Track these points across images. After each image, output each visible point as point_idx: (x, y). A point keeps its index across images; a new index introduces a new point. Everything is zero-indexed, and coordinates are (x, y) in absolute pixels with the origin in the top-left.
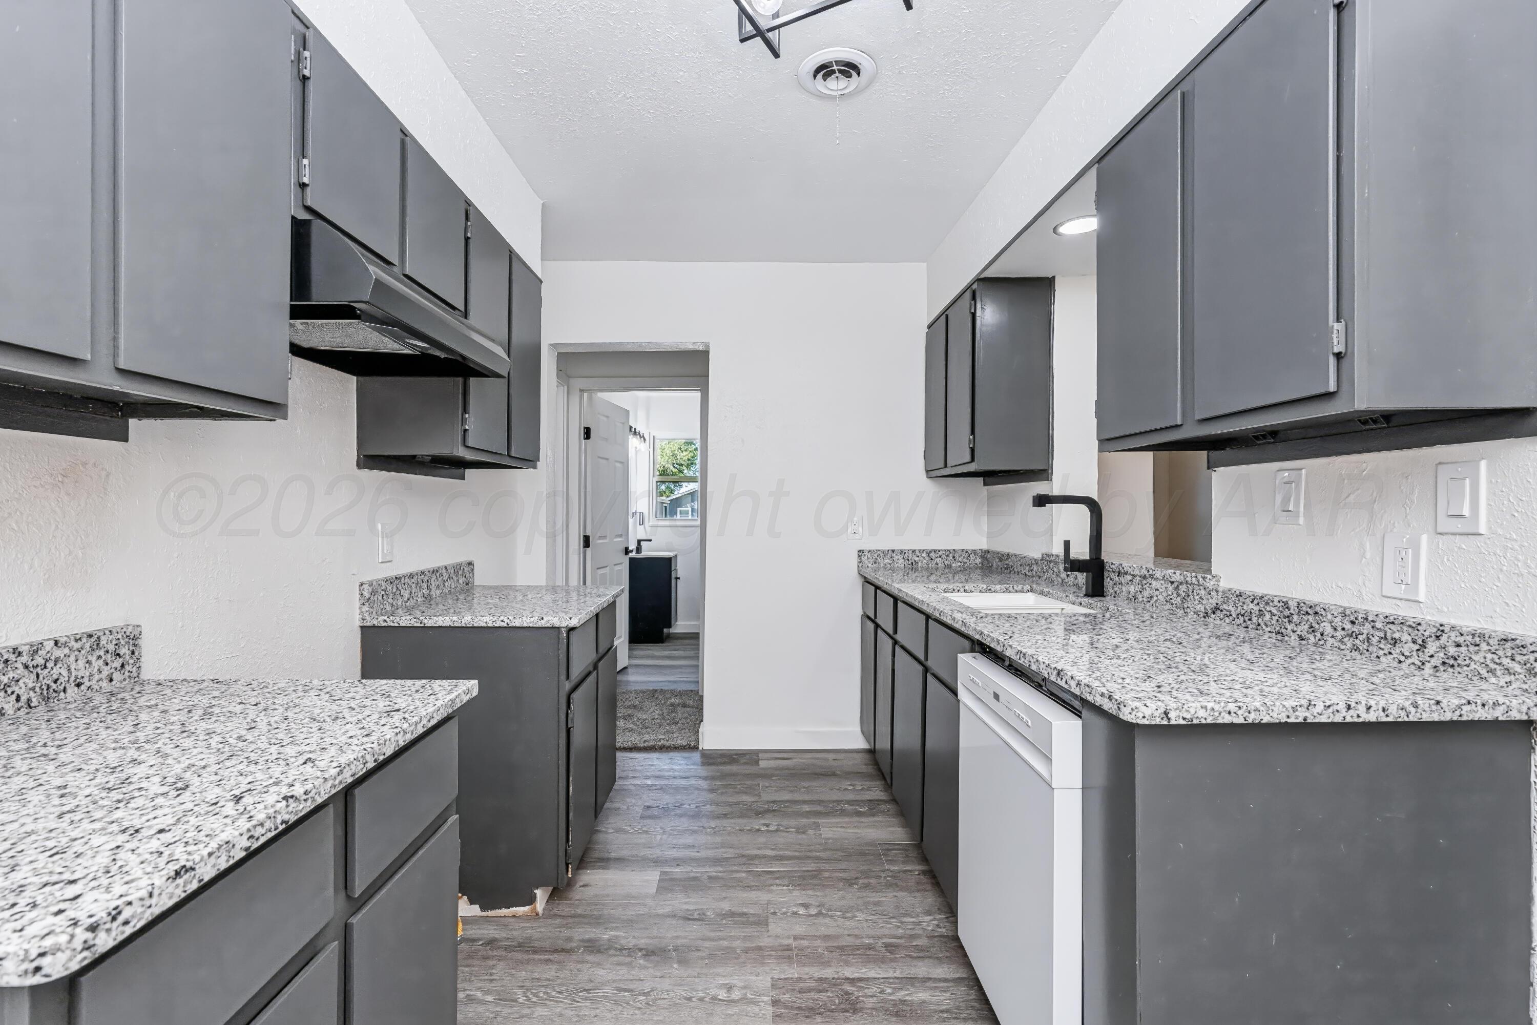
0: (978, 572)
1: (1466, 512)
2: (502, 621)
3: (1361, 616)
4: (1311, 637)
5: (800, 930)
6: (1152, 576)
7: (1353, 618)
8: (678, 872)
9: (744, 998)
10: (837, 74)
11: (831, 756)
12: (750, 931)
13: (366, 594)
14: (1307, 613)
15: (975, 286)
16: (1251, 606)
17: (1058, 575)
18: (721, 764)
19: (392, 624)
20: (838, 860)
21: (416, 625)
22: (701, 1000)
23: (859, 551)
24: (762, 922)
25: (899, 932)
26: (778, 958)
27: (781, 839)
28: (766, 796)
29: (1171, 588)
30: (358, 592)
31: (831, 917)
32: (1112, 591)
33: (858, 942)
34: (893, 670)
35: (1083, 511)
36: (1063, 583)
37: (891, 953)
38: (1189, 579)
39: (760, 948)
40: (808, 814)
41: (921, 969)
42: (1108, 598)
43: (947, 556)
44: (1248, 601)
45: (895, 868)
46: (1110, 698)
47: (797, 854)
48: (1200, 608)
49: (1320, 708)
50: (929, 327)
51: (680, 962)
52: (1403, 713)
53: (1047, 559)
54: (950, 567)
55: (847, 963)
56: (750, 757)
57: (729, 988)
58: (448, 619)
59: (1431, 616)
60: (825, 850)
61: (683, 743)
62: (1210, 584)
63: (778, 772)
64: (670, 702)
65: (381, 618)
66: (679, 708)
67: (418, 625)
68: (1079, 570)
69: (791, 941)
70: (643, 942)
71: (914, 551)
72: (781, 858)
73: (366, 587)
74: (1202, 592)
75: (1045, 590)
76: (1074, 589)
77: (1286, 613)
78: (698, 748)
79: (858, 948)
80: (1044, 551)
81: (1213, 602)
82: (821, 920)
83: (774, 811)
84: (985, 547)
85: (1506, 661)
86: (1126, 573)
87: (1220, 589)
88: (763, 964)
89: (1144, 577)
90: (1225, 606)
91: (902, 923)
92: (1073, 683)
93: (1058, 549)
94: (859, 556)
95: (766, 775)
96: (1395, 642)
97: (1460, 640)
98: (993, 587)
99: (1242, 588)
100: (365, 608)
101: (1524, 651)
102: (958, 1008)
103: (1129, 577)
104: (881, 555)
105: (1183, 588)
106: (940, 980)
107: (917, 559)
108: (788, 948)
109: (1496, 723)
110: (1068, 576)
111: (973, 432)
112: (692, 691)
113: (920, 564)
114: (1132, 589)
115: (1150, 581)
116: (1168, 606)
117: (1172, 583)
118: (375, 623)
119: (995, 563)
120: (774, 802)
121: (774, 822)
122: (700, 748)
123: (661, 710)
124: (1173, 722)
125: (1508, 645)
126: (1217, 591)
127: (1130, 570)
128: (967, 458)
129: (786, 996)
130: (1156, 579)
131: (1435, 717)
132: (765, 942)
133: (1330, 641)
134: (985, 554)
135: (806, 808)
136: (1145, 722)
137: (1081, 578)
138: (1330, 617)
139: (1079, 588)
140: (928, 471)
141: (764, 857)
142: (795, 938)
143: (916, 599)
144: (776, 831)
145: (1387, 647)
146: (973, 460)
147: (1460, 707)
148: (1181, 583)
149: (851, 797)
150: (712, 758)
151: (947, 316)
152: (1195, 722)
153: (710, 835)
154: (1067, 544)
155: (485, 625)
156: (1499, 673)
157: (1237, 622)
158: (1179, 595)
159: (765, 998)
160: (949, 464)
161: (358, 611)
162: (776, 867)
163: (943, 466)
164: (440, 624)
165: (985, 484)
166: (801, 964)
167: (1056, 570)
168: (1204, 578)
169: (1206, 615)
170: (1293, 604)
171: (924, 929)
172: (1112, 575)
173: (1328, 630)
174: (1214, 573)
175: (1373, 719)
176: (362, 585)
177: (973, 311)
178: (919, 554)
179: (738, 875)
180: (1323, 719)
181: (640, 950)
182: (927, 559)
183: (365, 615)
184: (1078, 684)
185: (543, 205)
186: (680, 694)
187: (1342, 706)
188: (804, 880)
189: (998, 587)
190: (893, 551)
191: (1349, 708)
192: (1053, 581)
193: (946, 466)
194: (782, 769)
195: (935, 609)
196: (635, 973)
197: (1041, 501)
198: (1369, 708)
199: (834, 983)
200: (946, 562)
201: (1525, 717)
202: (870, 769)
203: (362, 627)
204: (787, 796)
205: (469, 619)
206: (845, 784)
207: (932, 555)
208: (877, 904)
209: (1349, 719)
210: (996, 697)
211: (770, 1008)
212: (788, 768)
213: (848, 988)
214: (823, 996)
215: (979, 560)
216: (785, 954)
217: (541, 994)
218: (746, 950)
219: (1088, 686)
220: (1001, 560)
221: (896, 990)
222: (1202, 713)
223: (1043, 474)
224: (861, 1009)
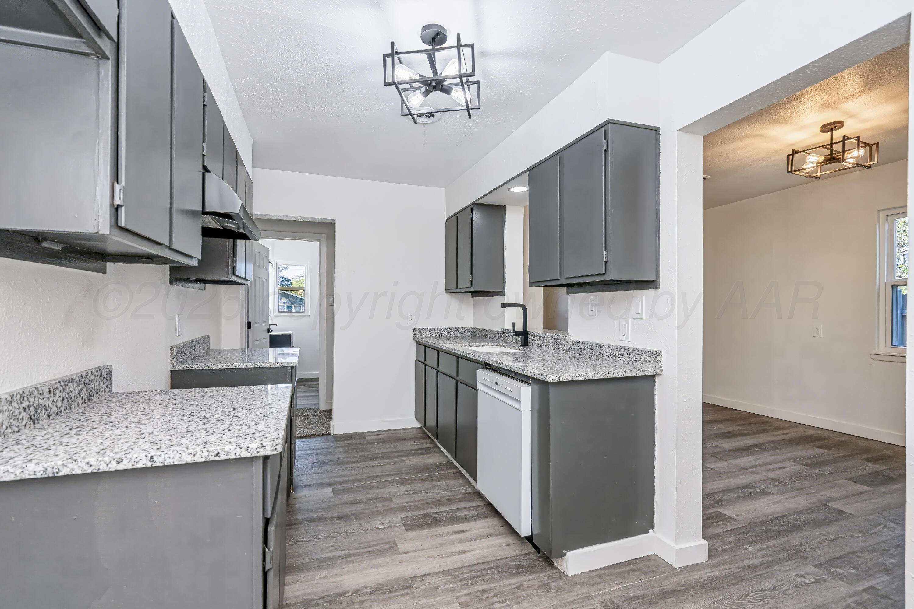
0: (470, 338)
1: (640, 312)
2: (256, 365)
3: (613, 347)
4: (600, 356)
5: (407, 499)
6: (547, 337)
7: (611, 348)
8: (341, 487)
9: (390, 526)
10: (424, 116)
11: (402, 432)
12: (386, 503)
13: (175, 353)
14: (599, 347)
15: (472, 206)
16: (582, 346)
17: (508, 338)
18: (347, 440)
19: (191, 368)
20: (417, 473)
21: (205, 368)
22: (372, 530)
23: (414, 329)
24: (389, 499)
25: (451, 494)
26: (400, 511)
27: (388, 468)
28: (374, 452)
29: (554, 341)
30: (170, 352)
31: (420, 493)
32: (531, 344)
33: (434, 500)
34: (437, 385)
35: (520, 309)
36: (511, 342)
37: (449, 501)
38: (560, 337)
39: (391, 509)
40: (397, 457)
41: (462, 505)
42: (530, 347)
43: (456, 331)
44: (580, 344)
45: (443, 472)
46: (542, 375)
47: (397, 473)
48: (565, 348)
49: (601, 374)
50: (447, 220)
51: (356, 519)
52: (622, 374)
53: (504, 331)
54: (457, 336)
55: (432, 508)
56: (361, 436)
57: (383, 524)
58: (225, 364)
59: (631, 346)
60: (410, 469)
61: (322, 432)
62: (568, 339)
63: (377, 441)
64: (304, 415)
65: (184, 366)
66: (311, 417)
67: (207, 368)
68: (519, 335)
69: (405, 504)
70: (335, 515)
71: (440, 329)
72: (391, 475)
73: (175, 349)
74: (565, 342)
75: (504, 344)
76: (516, 344)
77: (592, 348)
78: (331, 434)
79: (435, 502)
80: (502, 328)
81: (569, 345)
82: (416, 495)
83: (381, 457)
84: (472, 326)
85: (649, 358)
86: (537, 336)
87: (571, 340)
88: (395, 514)
89: (544, 337)
90: (573, 347)
91: (451, 491)
92: (528, 372)
93: (509, 327)
94: (414, 331)
95: (371, 443)
96: (622, 355)
97: (638, 352)
98: (482, 344)
99: (579, 340)
100: (174, 361)
101: (653, 354)
102: (480, 514)
103: (538, 338)
104: (425, 331)
105: (558, 341)
106: (471, 507)
107: (441, 332)
108: (405, 506)
109: (645, 376)
110: (512, 338)
111: (472, 273)
112: (315, 408)
113: (443, 335)
114: (539, 342)
115: (546, 338)
116: (553, 348)
117: (554, 339)
118: (181, 368)
119: (478, 334)
120: (379, 453)
121: (382, 462)
122: (332, 434)
123: (301, 419)
124: (561, 381)
125: (649, 353)
126: (570, 341)
127: (538, 335)
128: (469, 285)
129: (409, 522)
130: (549, 338)
131: (630, 375)
132: (393, 506)
133: (605, 356)
134: (473, 330)
135: (396, 454)
136: (553, 381)
137: (519, 339)
138: (605, 348)
139: (518, 343)
140: (446, 290)
141: (382, 476)
142: (406, 503)
143: (452, 349)
144: (384, 465)
145: (620, 357)
146: (472, 285)
147: (636, 372)
148: (558, 339)
149: (416, 447)
150: (340, 438)
151: (457, 217)
152: (567, 380)
153: (352, 470)
154: (514, 324)
155: (246, 367)
156: (647, 362)
157: (577, 352)
158: (557, 344)
159: (400, 524)
160: (459, 287)
161: (170, 362)
162: (388, 479)
163: (455, 287)
164: (220, 367)
165: (472, 297)
166: (411, 511)
167: (507, 336)
168: (566, 337)
169: (567, 351)
170: (594, 345)
171: (461, 492)
172: (531, 337)
173: (605, 353)
174: (569, 335)
175: (615, 377)
176: (172, 348)
177: (471, 218)
178: (442, 330)
179: (372, 484)
180: (602, 377)
181: (336, 518)
182: (446, 332)
183: (175, 364)
184: (530, 372)
185: (254, 143)
186: (307, 410)
187: (607, 373)
188: (403, 482)
189: (484, 344)
190: (430, 329)
191: (609, 373)
192: (506, 341)
193: (457, 288)
194: (378, 439)
195: (464, 352)
196: (336, 526)
197: (504, 305)
198: (614, 373)
199: (429, 515)
200: (455, 334)
201: (652, 374)
202: (422, 435)
203: (171, 371)
204: (385, 450)
205: (237, 364)
206: (412, 443)
207: (449, 330)
208: (439, 486)
209: (608, 377)
210: (497, 384)
211: (403, 527)
212: (381, 439)
213: (434, 516)
214: (425, 520)
215: (470, 333)
216: (404, 509)
217: (293, 541)
218: (385, 510)
219: (534, 372)
220: (481, 332)
221: (454, 513)
222: (569, 377)
223: (501, 293)
224: (442, 521)
